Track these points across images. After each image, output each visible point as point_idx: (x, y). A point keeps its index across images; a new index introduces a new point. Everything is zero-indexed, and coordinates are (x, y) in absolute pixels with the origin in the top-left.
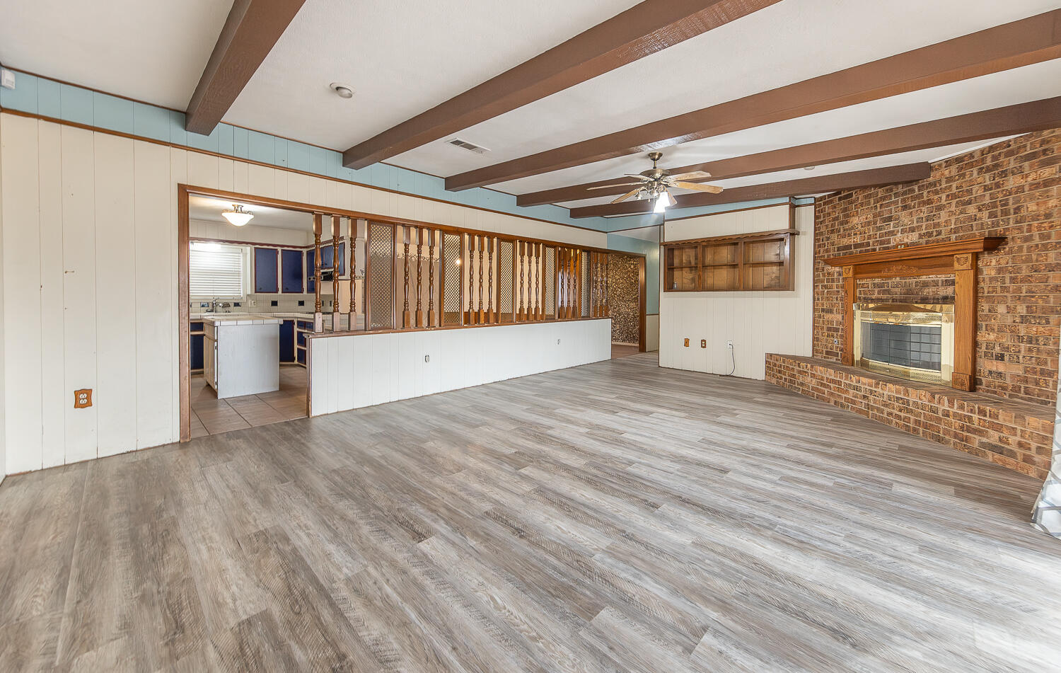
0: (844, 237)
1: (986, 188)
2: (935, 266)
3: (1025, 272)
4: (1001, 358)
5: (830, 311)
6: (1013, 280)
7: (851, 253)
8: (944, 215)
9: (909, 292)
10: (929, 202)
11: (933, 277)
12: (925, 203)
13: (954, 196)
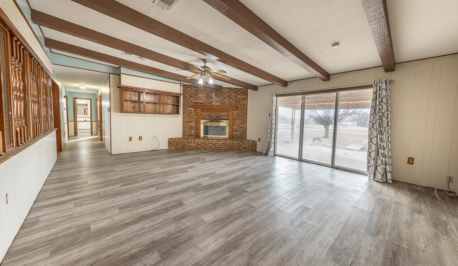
0: (196, 99)
1: (234, 96)
2: (224, 112)
3: (241, 115)
4: (237, 131)
5: (191, 122)
6: (239, 116)
7: (199, 105)
8: (226, 100)
9: (217, 117)
10: (222, 96)
11: (223, 114)
12: (221, 96)
13: (228, 96)
